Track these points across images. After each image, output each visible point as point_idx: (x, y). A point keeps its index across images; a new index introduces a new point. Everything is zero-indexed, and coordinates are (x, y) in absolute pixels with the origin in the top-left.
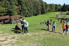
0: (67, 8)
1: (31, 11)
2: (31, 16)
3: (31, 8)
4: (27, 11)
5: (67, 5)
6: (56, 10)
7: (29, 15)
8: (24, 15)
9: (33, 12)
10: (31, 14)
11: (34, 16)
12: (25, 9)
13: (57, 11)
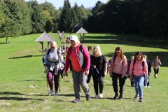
0: (79, 19)
5: (76, 6)
6: (34, 26)
13: (39, 32)
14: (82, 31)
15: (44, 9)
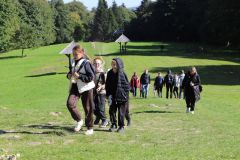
5: (114, 6)
14: (123, 39)
15: (71, 10)
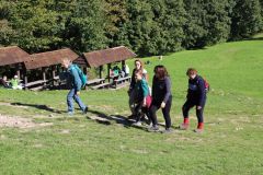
1: (172, 19)
2: (172, 51)
3: (172, 6)
4: (150, 21)
7: (159, 43)
8: (132, 43)
9: (185, 27)
10: (172, 41)
11: (185, 52)
12: (139, 9)
